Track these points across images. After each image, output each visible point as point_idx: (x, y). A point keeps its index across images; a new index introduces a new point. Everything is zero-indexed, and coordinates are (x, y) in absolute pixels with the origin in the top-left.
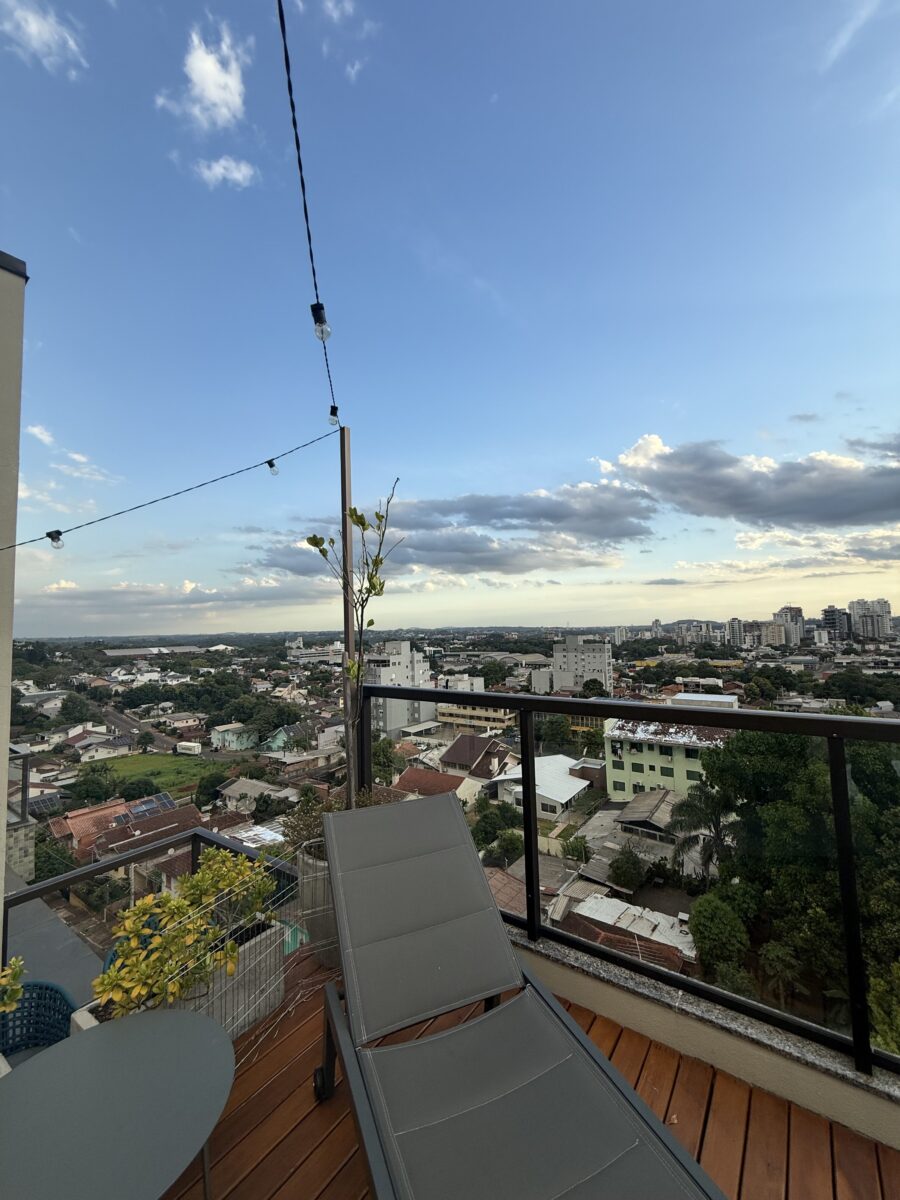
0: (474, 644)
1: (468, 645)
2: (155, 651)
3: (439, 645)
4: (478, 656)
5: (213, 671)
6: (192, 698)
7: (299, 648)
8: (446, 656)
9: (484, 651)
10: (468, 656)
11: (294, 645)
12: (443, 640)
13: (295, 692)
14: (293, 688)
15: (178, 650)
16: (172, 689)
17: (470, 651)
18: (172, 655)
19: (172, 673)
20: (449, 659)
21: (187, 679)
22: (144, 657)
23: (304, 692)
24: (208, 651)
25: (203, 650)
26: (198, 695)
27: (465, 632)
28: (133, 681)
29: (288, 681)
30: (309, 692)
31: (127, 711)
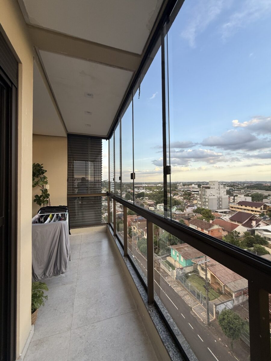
0: (248, 187)
1: (245, 187)
2: (144, 185)
3: (232, 187)
4: (250, 191)
5: (157, 190)
6: (152, 197)
7: (181, 186)
8: (235, 191)
9: (253, 189)
10: (245, 191)
11: (180, 185)
12: (234, 185)
13: (180, 198)
14: (179, 196)
15: (149, 185)
16: (148, 194)
17: (246, 189)
18: (148, 186)
19: (148, 190)
20: (236, 192)
21: (151, 192)
22: (141, 187)
23: (182, 198)
24: (156, 186)
25: (155, 186)
26: (154, 196)
27: (244, 183)
28: (139, 192)
29: (178, 194)
30: (184, 198)
31: (138, 198)
